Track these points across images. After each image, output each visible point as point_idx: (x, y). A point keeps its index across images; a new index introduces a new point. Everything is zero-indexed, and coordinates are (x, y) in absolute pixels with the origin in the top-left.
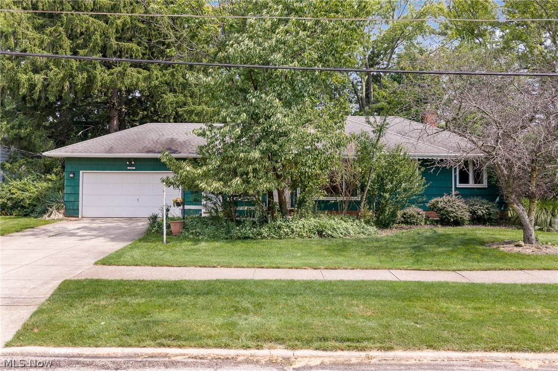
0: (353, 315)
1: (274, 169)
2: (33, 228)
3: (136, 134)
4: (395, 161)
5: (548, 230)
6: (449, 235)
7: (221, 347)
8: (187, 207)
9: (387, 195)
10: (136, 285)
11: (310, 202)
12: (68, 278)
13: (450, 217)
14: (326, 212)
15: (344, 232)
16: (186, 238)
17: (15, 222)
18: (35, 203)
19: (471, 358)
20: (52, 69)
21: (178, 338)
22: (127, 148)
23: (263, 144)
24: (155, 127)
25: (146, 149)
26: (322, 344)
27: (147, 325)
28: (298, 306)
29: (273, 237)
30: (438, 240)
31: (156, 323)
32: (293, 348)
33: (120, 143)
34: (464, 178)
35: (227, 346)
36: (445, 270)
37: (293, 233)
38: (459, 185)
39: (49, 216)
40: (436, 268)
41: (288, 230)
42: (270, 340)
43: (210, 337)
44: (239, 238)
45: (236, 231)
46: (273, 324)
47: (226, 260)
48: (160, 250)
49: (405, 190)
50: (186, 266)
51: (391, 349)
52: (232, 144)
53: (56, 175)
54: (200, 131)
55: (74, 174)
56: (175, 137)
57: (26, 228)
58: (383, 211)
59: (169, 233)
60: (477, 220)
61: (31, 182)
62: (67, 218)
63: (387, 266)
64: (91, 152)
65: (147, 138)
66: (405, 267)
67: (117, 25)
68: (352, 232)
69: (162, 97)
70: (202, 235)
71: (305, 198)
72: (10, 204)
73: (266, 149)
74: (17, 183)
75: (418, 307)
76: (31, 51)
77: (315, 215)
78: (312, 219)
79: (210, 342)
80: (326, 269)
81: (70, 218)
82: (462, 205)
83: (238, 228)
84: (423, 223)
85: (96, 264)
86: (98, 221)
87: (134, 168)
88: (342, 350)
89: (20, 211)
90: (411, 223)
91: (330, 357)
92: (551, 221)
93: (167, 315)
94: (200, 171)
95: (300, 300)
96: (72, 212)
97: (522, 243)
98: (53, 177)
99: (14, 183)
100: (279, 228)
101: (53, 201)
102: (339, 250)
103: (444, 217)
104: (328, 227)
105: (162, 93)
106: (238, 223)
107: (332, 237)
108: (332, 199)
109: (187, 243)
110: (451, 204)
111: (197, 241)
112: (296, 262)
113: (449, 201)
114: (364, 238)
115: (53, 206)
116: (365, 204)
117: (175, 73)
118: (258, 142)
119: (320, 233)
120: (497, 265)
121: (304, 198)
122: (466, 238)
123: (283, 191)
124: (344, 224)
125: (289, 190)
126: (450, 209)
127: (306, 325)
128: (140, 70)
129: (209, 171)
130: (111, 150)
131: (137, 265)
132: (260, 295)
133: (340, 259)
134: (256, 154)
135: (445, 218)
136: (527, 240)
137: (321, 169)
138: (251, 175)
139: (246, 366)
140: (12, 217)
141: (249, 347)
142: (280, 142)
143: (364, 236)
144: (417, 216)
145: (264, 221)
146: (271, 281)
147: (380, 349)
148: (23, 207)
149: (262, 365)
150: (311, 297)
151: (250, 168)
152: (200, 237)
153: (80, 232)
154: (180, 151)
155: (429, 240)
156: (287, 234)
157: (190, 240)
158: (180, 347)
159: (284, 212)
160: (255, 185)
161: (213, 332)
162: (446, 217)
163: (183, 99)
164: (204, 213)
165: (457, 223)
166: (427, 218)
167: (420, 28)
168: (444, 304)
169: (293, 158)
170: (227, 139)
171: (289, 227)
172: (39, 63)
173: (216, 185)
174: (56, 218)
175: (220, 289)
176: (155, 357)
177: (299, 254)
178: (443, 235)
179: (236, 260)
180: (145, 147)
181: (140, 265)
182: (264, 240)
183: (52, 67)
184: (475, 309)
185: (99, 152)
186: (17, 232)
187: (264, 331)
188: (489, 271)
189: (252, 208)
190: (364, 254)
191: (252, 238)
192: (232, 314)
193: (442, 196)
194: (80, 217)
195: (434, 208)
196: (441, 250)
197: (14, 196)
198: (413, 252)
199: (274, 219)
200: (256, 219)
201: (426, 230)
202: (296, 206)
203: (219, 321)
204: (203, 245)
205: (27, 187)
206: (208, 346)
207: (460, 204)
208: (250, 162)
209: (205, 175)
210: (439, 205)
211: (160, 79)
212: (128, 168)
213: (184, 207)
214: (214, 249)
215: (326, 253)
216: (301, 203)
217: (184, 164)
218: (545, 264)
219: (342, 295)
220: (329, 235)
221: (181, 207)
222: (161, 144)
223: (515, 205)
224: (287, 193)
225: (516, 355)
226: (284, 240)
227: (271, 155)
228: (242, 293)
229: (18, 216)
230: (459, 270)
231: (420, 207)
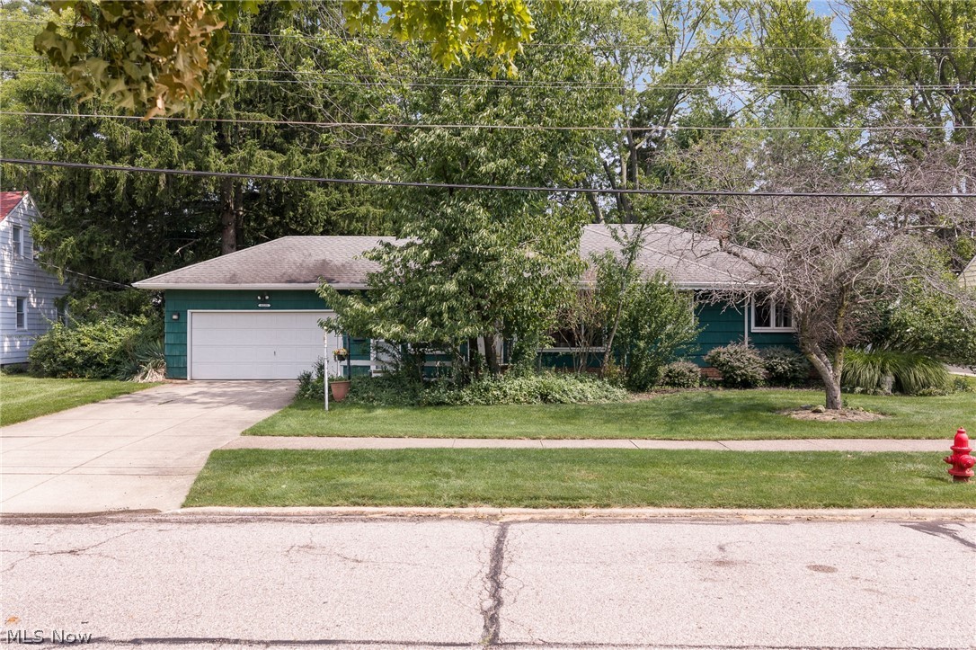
0: (572, 479)
1: (479, 307)
2: (129, 393)
3: (268, 253)
4: (655, 295)
5: (875, 393)
6: (730, 399)
7: (421, 505)
8: (353, 363)
9: (642, 344)
10: (307, 454)
11: (532, 353)
12: (219, 447)
13: (736, 375)
14: (554, 368)
15: (579, 396)
16: (354, 405)
17: (99, 387)
18: (118, 359)
19: (694, 514)
20: (141, 155)
21: (373, 497)
22: (258, 275)
23: (463, 271)
24: (297, 243)
25: (286, 278)
26: (533, 502)
27: (335, 487)
28: (508, 471)
29: (477, 403)
30: (709, 406)
31: (345, 485)
32: (501, 506)
33: (246, 267)
34: (762, 319)
35: (428, 504)
36: (704, 440)
37: (505, 397)
38: (755, 329)
39: (143, 378)
40: (693, 437)
41: (499, 392)
42: (475, 499)
43: (409, 497)
44: (430, 404)
45: (425, 394)
46: (479, 486)
47: (415, 429)
48: (323, 417)
49: (669, 336)
50: (363, 436)
51: (608, 506)
52: (419, 271)
53: (147, 316)
54: (375, 254)
55: (179, 315)
56: (328, 258)
57: (120, 394)
58: (637, 367)
59: (331, 398)
60: (776, 380)
61: (112, 328)
62: (170, 381)
63: (630, 435)
64: (204, 282)
65: (286, 260)
66: (652, 436)
67: (238, 86)
68: (589, 396)
69: (305, 196)
70: (378, 400)
71: (523, 348)
72: (79, 360)
73: (467, 279)
74: (88, 329)
75: (651, 472)
76: (109, 127)
77: (538, 372)
78: (532, 377)
79: (409, 501)
80: (548, 439)
81: (174, 381)
82: (755, 357)
83: (427, 391)
84: (697, 385)
85: (244, 434)
86: (217, 384)
87: (269, 305)
88: (555, 507)
89: (94, 370)
90: (680, 385)
91: (541, 513)
92: (879, 380)
93: (353, 479)
94: (373, 309)
95: (510, 466)
96: (177, 371)
97: (822, 408)
98: (143, 320)
99: (85, 329)
100: (486, 389)
101: (147, 355)
102: (568, 418)
103: (728, 375)
104: (556, 388)
105: (307, 189)
106: (428, 385)
107: (561, 402)
108: (562, 350)
109: (357, 410)
110: (739, 356)
111: (371, 408)
112: (508, 431)
113: (736, 352)
114: (607, 405)
115: (148, 363)
116: (610, 357)
117: (327, 158)
118: (455, 269)
119: (544, 398)
120: (775, 433)
121: (521, 348)
122: (752, 403)
123: (492, 338)
124: (580, 386)
125: (500, 336)
126: (738, 364)
127: (516, 487)
128: (273, 153)
129: (387, 310)
130: (233, 279)
131: (298, 436)
132: (463, 462)
133: (568, 428)
134: (451, 286)
135: (728, 378)
136: (831, 404)
137: (546, 307)
138: (446, 316)
139: (450, 521)
140: (84, 379)
141: (452, 506)
142: (486, 269)
143: (607, 402)
144: (688, 374)
145: (464, 381)
146: (474, 449)
147: (596, 506)
148: (99, 365)
149: (467, 520)
150: (524, 463)
151: (444, 306)
152: (375, 404)
153: (200, 399)
154: (337, 280)
155: (697, 406)
156: (497, 398)
157: (362, 407)
158: (376, 505)
159: (493, 369)
160: (452, 329)
161: (411, 493)
162: (731, 376)
163: (338, 196)
164: (375, 372)
165: (747, 383)
166: (704, 378)
167: (715, 75)
168: (683, 470)
169: (505, 290)
170: (411, 264)
171: (500, 389)
172: (121, 146)
173: (397, 329)
174: (154, 380)
175: (413, 457)
176: (350, 515)
177: (513, 423)
178: (720, 400)
179: (428, 430)
180: (284, 274)
181: (302, 436)
182: (465, 406)
183: (142, 152)
184: (719, 474)
185: (216, 282)
186: (110, 398)
187: (468, 491)
188: (761, 441)
189: (447, 364)
190: (602, 421)
191: (448, 404)
192: (431, 478)
193: (725, 344)
194: (188, 378)
195: (714, 363)
196: (708, 417)
197: (86, 349)
198: (670, 419)
199: (479, 378)
200: (452, 380)
201: (698, 393)
202: (511, 358)
203: (415, 483)
204: (379, 412)
205: (106, 336)
206: (407, 505)
207: (752, 356)
208: (443, 297)
209: (381, 315)
210: (721, 359)
211: (303, 166)
212: (260, 305)
213: (349, 363)
214: (397, 417)
215: (549, 421)
216: (518, 355)
217: (351, 300)
218: (838, 432)
219: (562, 461)
220: (556, 400)
221: (345, 363)
222: (308, 268)
223: (815, 355)
224: (498, 341)
225: (743, 511)
226: (494, 406)
227: (474, 288)
228: (440, 461)
229: (93, 378)
230: (722, 440)
231: (693, 361)
